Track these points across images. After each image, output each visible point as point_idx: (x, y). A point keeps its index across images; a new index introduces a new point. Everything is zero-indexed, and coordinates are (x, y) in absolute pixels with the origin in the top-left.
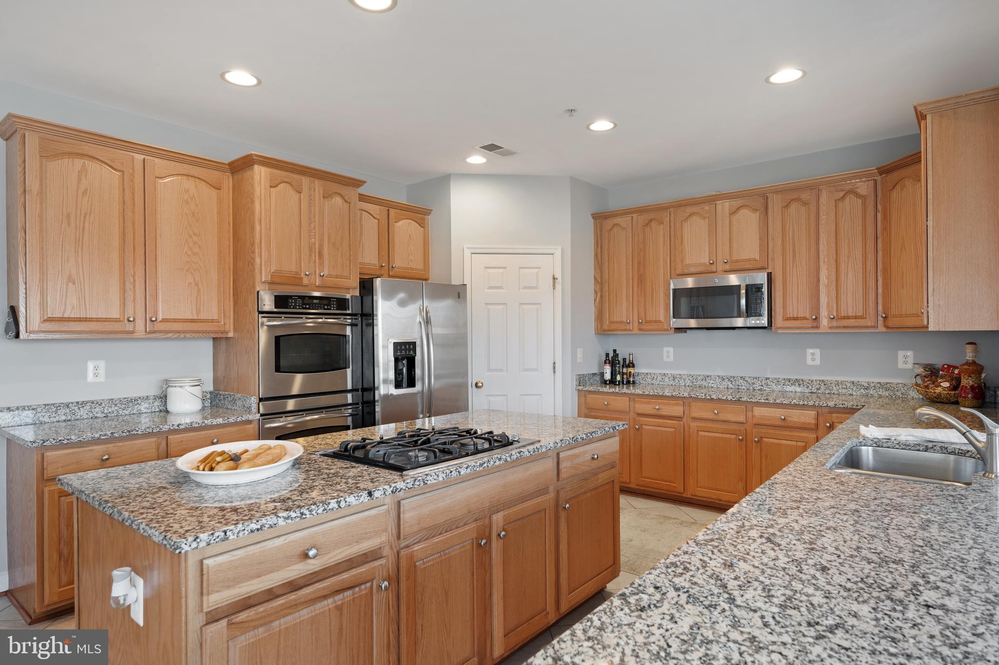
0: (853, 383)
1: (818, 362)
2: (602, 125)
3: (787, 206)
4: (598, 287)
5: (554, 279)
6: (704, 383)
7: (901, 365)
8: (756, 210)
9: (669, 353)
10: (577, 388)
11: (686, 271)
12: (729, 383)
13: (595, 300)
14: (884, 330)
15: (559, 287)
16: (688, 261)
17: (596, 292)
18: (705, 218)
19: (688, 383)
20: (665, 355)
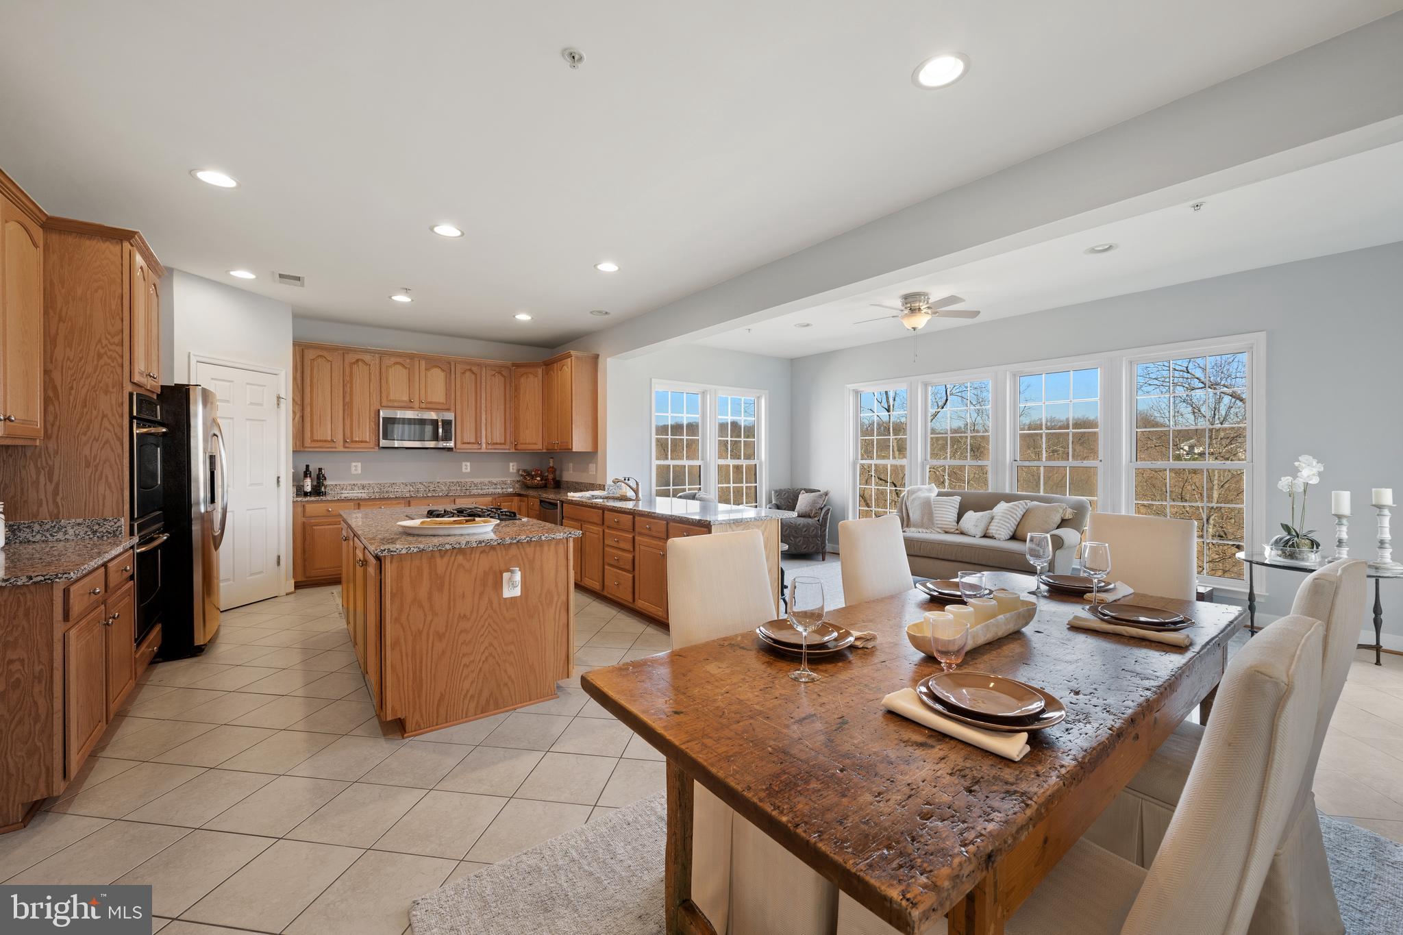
0: (489, 482)
1: (469, 470)
2: (402, 298)
3: (464, 373)
4: (297, 408)
5: (279, 398)
6: (390, 489)
7: (511, 470)
8: (443, 370)
9: (356, 467)
10: (295, 500)
11: (390, 404)
12: (411, 487)
13: (294, 419)
14: (514, 451)
15: (283, 406)
16: (392, 397)
17: (294, 412)
18: (406, 368)
19: (377, 490)
20: (353, 469)
